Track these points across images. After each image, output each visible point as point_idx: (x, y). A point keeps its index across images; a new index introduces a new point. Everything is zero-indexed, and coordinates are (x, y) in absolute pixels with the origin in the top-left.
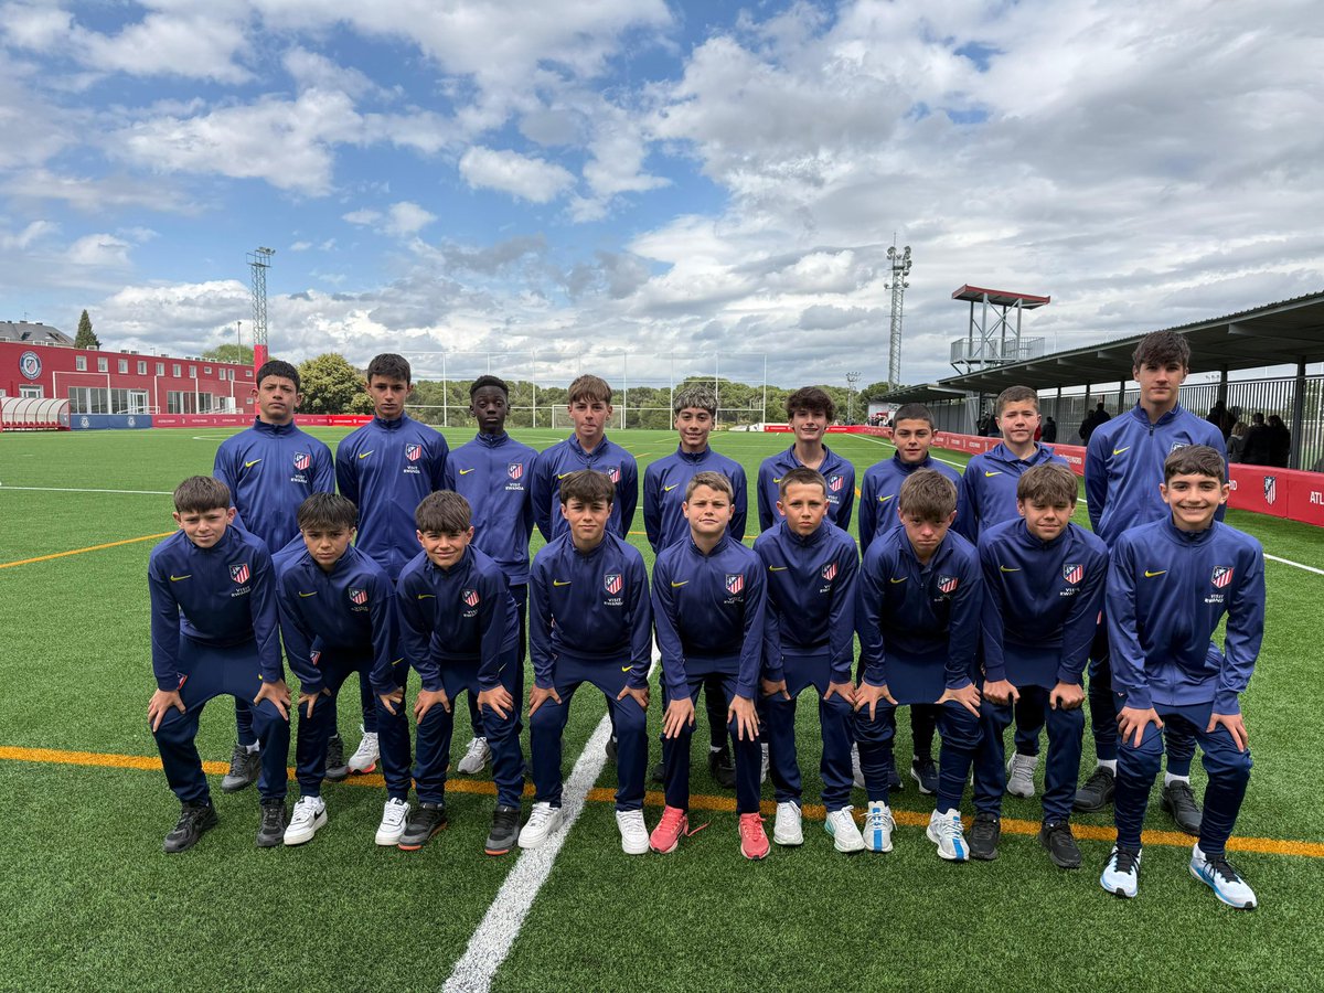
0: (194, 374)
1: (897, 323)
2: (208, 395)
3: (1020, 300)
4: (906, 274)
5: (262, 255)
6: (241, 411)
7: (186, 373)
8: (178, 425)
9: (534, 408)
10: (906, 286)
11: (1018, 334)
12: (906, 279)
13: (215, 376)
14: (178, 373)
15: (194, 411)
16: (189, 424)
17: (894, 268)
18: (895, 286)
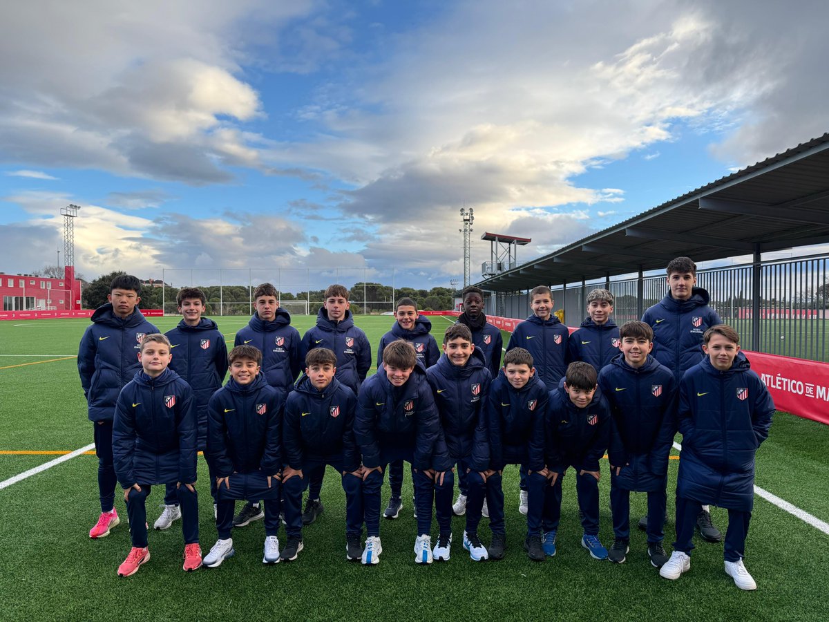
0: (22, 284)
1: (467, 251)
2: (32, 298)
3: (515, 241)
4: (471, 224)
5: (72, 210)
6: (55, 308)
7: (17, 284)
8: (10, 318)
9: (251, 303)
10: (471, 230)
11: (515, 259)
12: (471, 227)
13: (38, 286)
14: (11, 284)
15: (22, 309)
16: (18, 317)
17: (465, 220)
18: (465, 230)
